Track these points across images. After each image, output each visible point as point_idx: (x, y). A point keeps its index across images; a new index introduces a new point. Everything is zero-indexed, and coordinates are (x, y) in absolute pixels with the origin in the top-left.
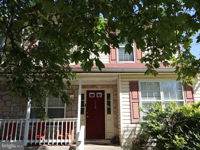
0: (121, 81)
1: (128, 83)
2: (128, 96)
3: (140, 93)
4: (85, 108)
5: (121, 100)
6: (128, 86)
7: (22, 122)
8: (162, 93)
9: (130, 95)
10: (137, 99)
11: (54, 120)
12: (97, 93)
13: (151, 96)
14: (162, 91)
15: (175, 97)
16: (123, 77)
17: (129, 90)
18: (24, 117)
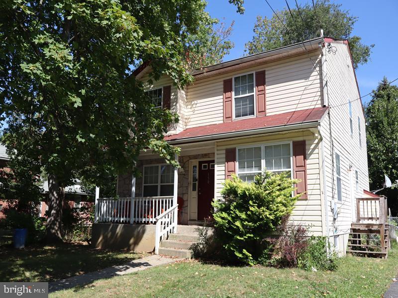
0: (217, 150)
1: (224, 152)
2: (223, 168)
3: (237, 164)
4: (197, 183)
5: (216, 173)
6: (224, 156)
7: (137, 200)
8: (263, 162)
9: (225, 166)
10: (233, 171)
11: (153, 198)
12: (211, 164)
13: (250, 167)
14: (263, 159)
15: (280, 167)
16: (219, 144)
17: (224, 160)
18: (130, 195)
